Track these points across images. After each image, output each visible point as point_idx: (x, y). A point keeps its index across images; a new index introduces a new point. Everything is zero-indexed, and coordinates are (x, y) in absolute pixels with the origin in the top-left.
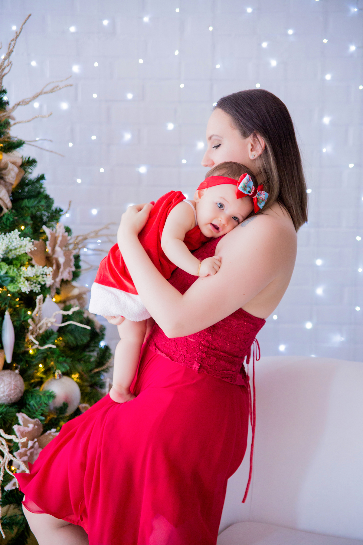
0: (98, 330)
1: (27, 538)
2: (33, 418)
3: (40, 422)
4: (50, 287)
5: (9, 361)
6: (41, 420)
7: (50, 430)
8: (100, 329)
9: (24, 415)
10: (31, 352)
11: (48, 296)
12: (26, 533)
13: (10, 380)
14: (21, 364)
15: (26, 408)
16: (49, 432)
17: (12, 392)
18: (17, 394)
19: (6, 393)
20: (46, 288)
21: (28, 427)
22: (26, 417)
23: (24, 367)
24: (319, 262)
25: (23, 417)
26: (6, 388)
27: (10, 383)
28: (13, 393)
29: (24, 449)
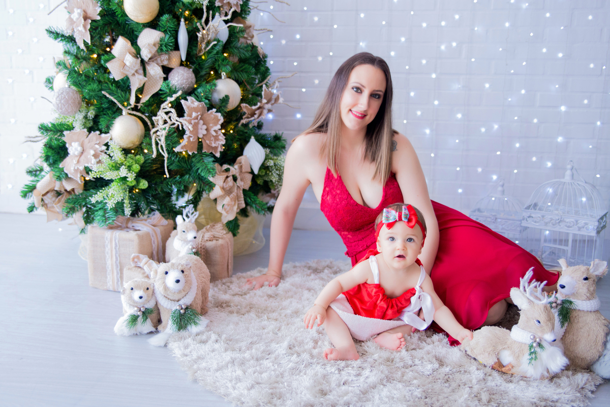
0: (261, 57)
1: (199, 201)
2: (200, 101)
3: (205, 105)
4: (219, 7)
5: (184, 59)
6: (206, 104)
7: (212, 109)
8: (263, 57)
9: (193, 99)
10: (203, 57)
11: (217, 14)
12: (198, 197)
13: (183, 72)
14: (195, 65)
15: (195, 94)
16: (211, 111)
17: (184, 81)
18: (188, 84)
19: (179, 82)
20: (215, 7)
21: (194, 104)
22: (195, 100)
23: (197, 67)
24: (443, 23)
25: (192, 100)
26: (179, 77)
27: (183, 74)
28: (186, 82)
29: (189, 118)
